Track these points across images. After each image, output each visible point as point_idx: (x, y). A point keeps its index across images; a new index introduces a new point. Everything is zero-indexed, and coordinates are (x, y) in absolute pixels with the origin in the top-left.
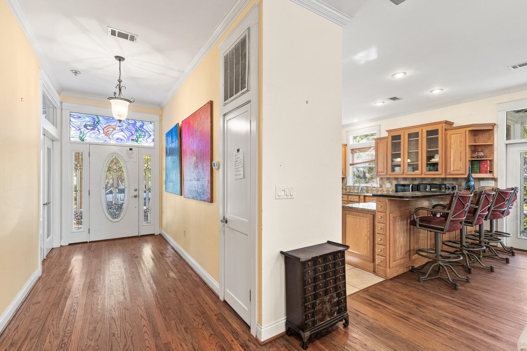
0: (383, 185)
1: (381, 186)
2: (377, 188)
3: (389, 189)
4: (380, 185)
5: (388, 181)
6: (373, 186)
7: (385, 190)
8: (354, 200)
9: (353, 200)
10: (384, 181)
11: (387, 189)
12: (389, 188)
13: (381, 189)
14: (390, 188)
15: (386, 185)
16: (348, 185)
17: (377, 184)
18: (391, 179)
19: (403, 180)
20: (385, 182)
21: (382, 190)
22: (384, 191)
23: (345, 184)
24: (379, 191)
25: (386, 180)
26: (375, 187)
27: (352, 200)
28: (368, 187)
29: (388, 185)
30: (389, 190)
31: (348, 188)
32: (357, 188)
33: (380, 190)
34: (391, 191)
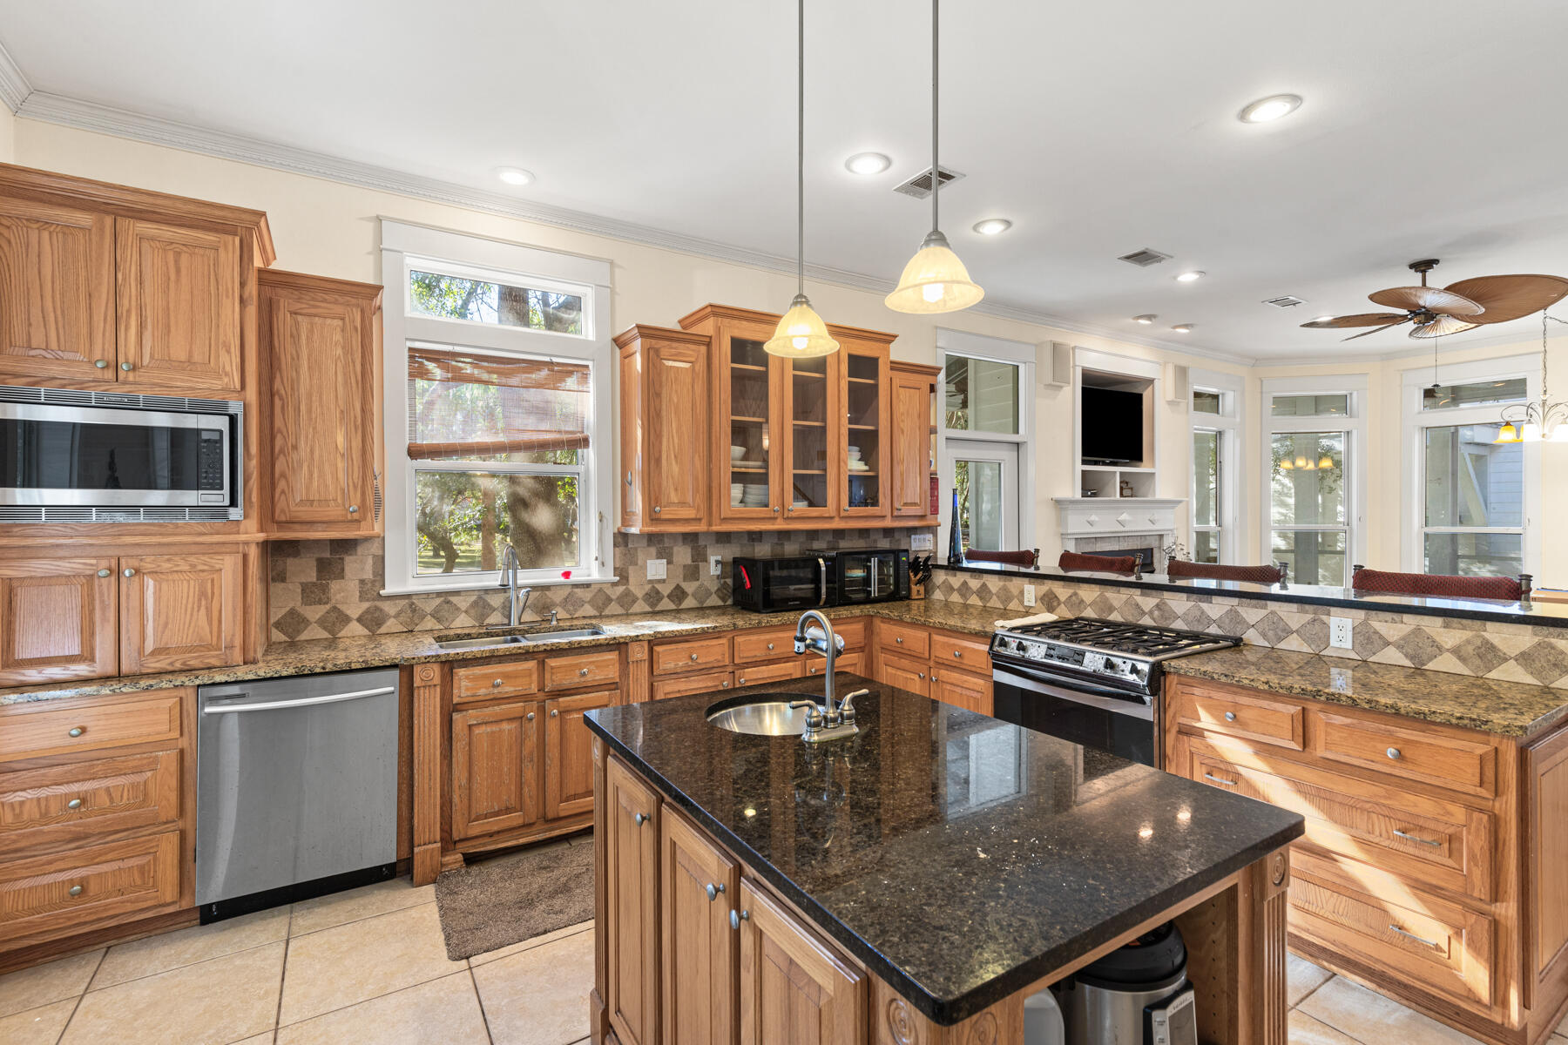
0: (631, 569)
1: (622, 574)
2: (600, 590)
3: (658, 586)
4: (615, 569)
5: (653, 550)
6: (573, 579)
7: (639, 593)
8: (589, 678)
9: (577, 680)
10: (636, 549)
11: (648, 587)
12: (659, 581)
13: (621, 589)
14: (663, 581)
15: (644, 567)
16: (389, 589)
17: (603, 564)
18: (666, 540)
19: (717, 542)
20: (641, 556)
21: (627, 593)
22: (635, 600)
23: (362, 582)
24: (609, 600)
25: (645, 542)
26: (587, 585)
27: (573, 680)
28: (545, 588)
29: (656, 569)
30: (658, 592)
31: (389, 608)
32: (474, 598)
33: (614, 597)
34: (669, 596)
